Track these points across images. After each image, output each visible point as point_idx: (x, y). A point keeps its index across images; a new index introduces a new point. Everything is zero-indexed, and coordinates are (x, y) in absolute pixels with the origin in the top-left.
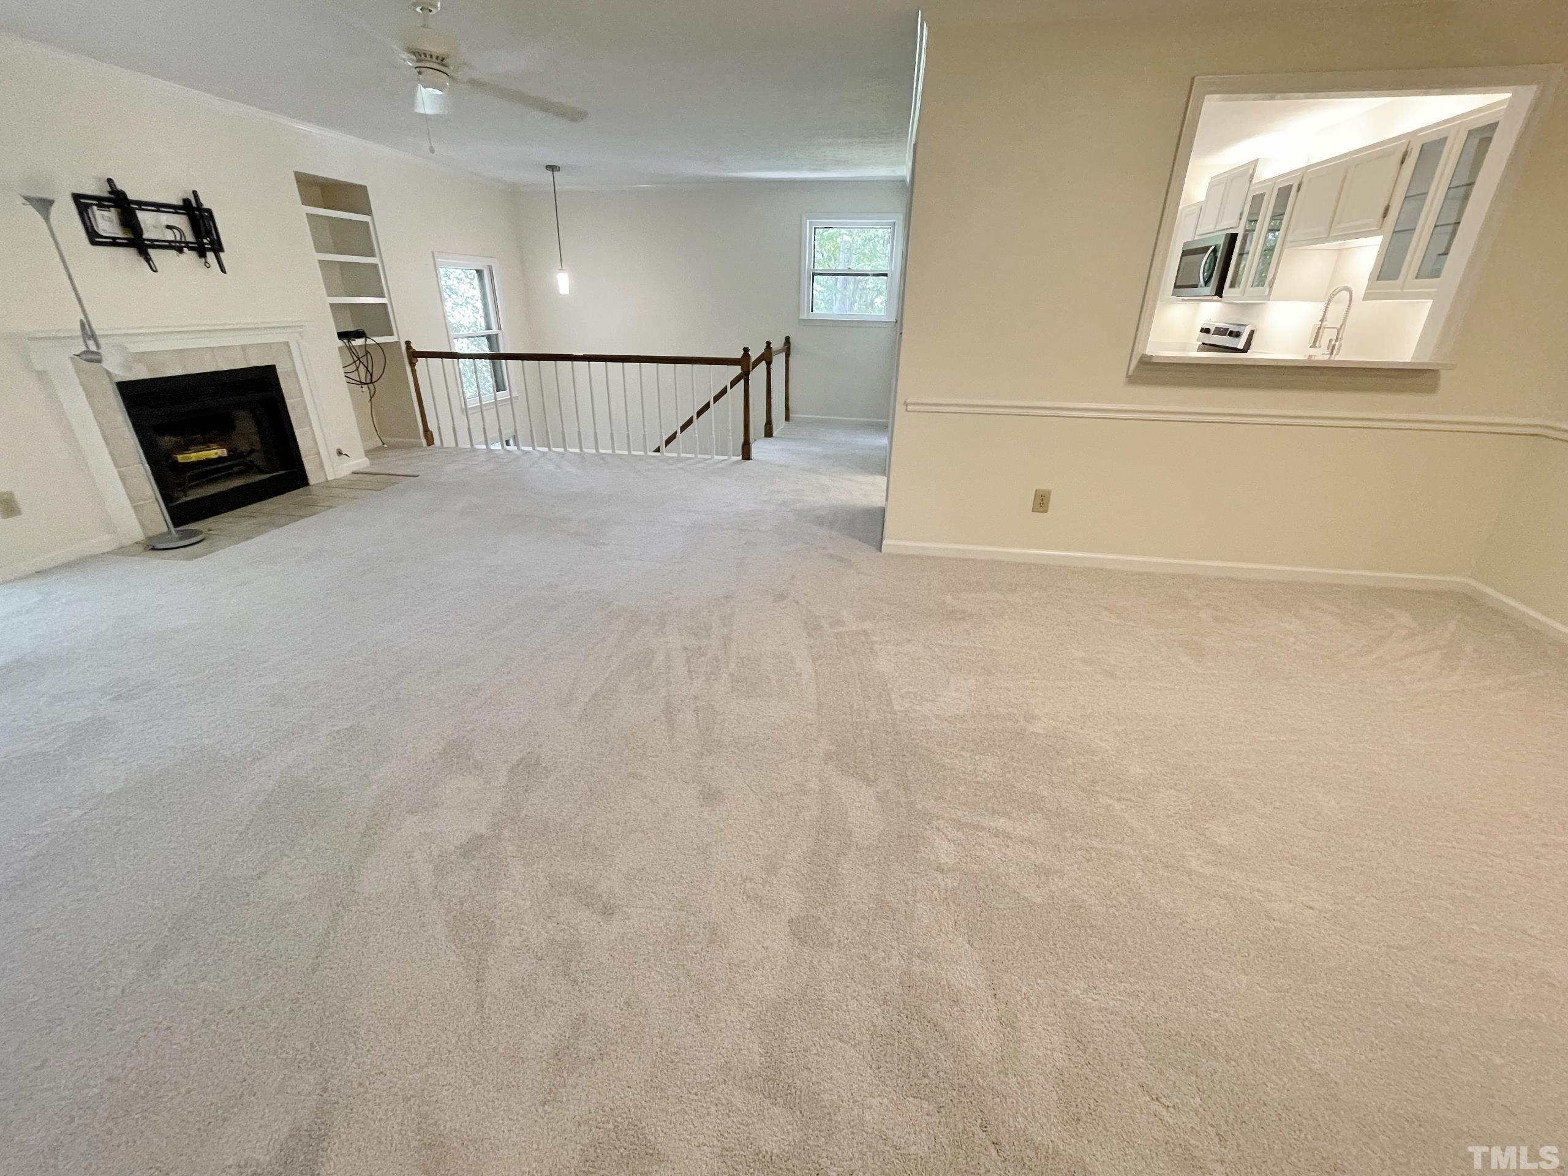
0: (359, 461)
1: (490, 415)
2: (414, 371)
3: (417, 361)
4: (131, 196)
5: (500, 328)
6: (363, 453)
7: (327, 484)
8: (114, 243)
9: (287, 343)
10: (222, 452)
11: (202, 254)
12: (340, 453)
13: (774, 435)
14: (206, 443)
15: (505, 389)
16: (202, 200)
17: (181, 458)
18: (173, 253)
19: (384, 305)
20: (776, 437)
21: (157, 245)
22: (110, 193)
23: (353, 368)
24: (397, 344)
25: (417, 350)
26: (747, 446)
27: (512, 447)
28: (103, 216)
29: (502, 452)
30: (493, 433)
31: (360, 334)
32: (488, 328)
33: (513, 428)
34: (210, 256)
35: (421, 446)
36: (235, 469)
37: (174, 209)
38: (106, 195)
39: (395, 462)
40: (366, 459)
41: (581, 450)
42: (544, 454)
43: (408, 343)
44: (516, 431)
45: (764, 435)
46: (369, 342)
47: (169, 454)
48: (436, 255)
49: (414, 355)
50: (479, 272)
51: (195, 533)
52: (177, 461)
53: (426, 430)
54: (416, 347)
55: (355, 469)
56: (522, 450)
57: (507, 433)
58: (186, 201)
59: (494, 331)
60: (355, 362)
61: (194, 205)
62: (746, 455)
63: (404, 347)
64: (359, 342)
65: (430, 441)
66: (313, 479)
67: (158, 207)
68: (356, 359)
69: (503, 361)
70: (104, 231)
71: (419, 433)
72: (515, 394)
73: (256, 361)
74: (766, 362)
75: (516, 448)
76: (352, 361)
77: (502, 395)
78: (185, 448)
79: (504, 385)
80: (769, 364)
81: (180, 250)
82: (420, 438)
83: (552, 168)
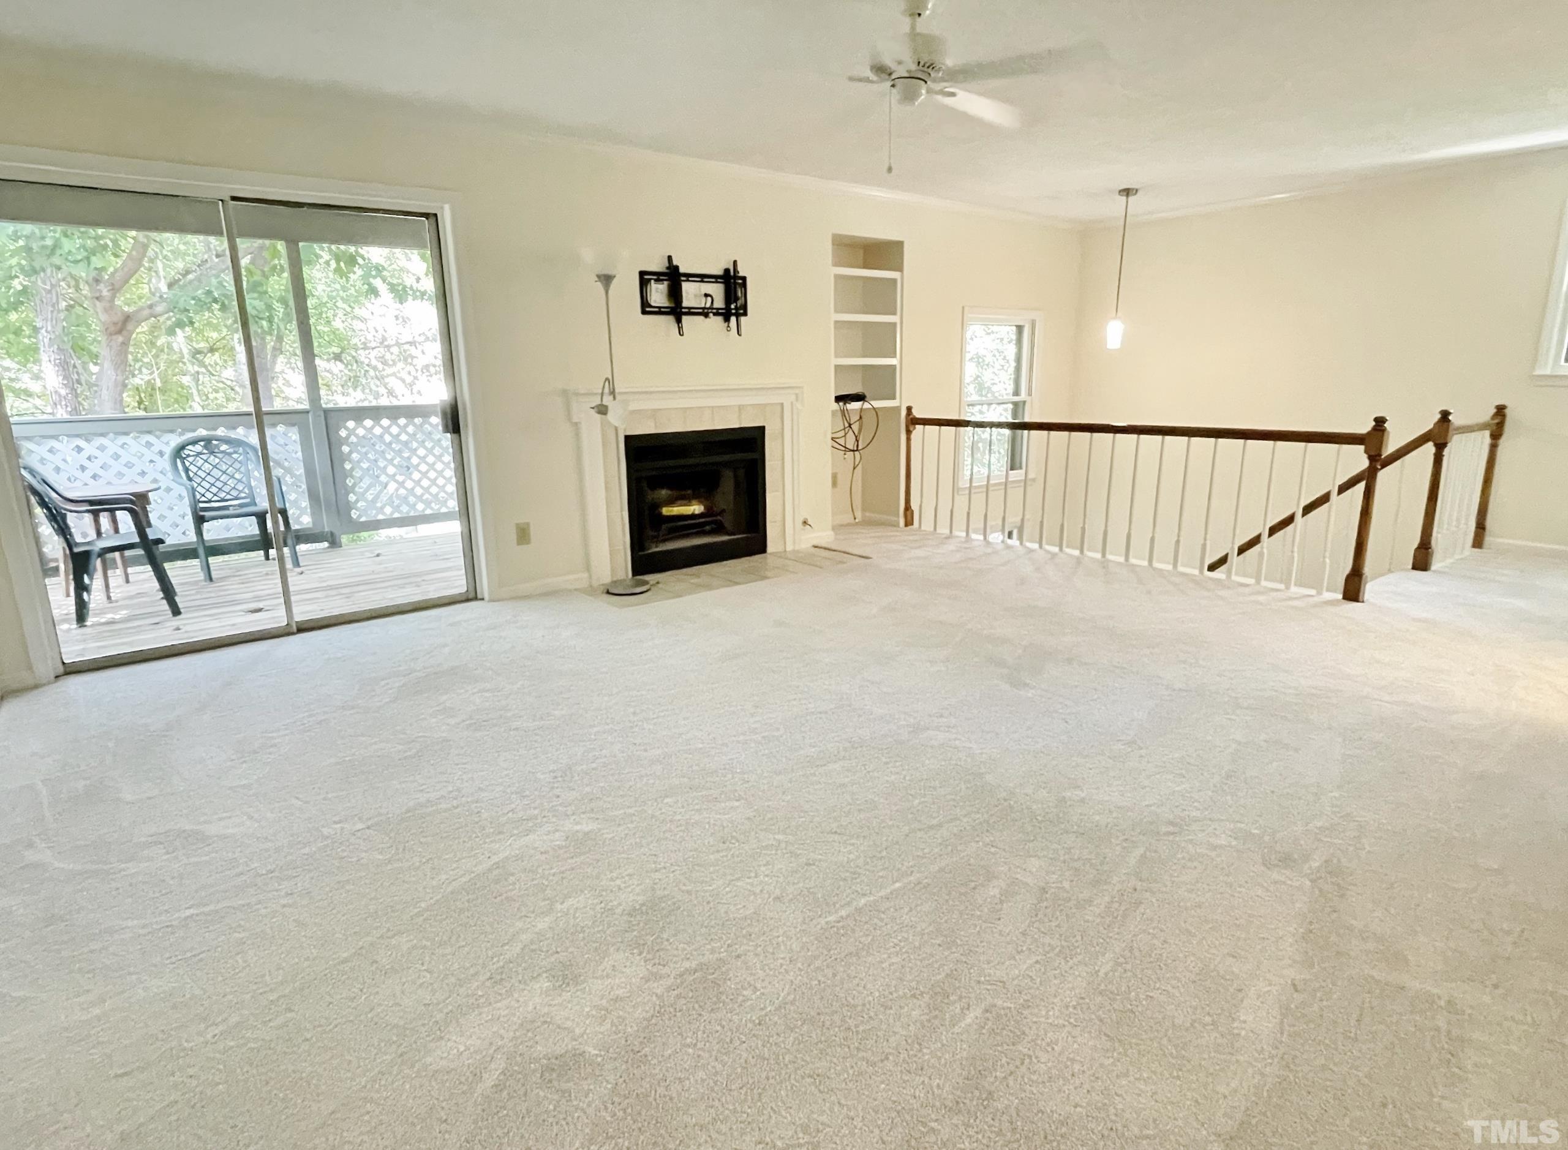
0: (823, 535)
1: (997, 496)
2: (908, 439)
3: (915, 428)
4: (682, 270)
5: (1030, 394)
6: (830, 527)
7: (782, 555)
8: (660, 312)
9: (782, 404)
10: (696, 508)
11: (727, 319)
12: (805, 523)
13: (1434, 567)
14: (686, 499)
15: (1021, 468)
16: (739, 269)
17: (666, 511)
18: (702, 318)
19: (893, 368)
20: (1434, 571)
21: (691, 312)
22: (667, 268)
23: (842, 433)
24: (897, 409)
25: (917, 416)
26: (1356, 579)
27: (1014, 542)
28: (657, 289)
29: (1001, 546)
30: (995, 521)
31: (859, 398)
32: (1016, 393)
33: (1021, 517)
34: (733, 319)
35: (897, 525)
36: (708, 528)
37: (715, 278)
38: (664, 270)
39: (863, 542)
40: (832, 533)
41: (1104, 555)
42: (1054, 555)
43: (909, 409)
44: (1023, 520)
45: (1410, 566)
46: (866, 405)
47: (656, 506)
48: (966, 309)
49: (913, 421)
50: (1020, 329)
51: (646, 583)
52: (660, 513)
53: (908, 507)
54: (917, 414)
55: (816, 543)
56: (1026, 547)
57: (1013, 520)
58: (727, 271)
59: (1023, 396)
60: (844, 429)
61: (732, 273)
62: (1353, 590)
63: (904, 413)
64: (855, 405)
65: (909, 522)
66: (771, 547)
67: (703, 278)
68: (847, 425)
69: (1026, 432)
70: (655, 301)
71: (898, 511)
72: (1031, 476)
73: (749, 421)
74: (1436, 445)
75: (1017, 543)
76: (842, 427)
77: (1017, 475)
78: (671, 502)
79: (1021, 463)
80: (1440, 447)
81: (706, 315)
82: (898, 516)
83: (1127, 192)
